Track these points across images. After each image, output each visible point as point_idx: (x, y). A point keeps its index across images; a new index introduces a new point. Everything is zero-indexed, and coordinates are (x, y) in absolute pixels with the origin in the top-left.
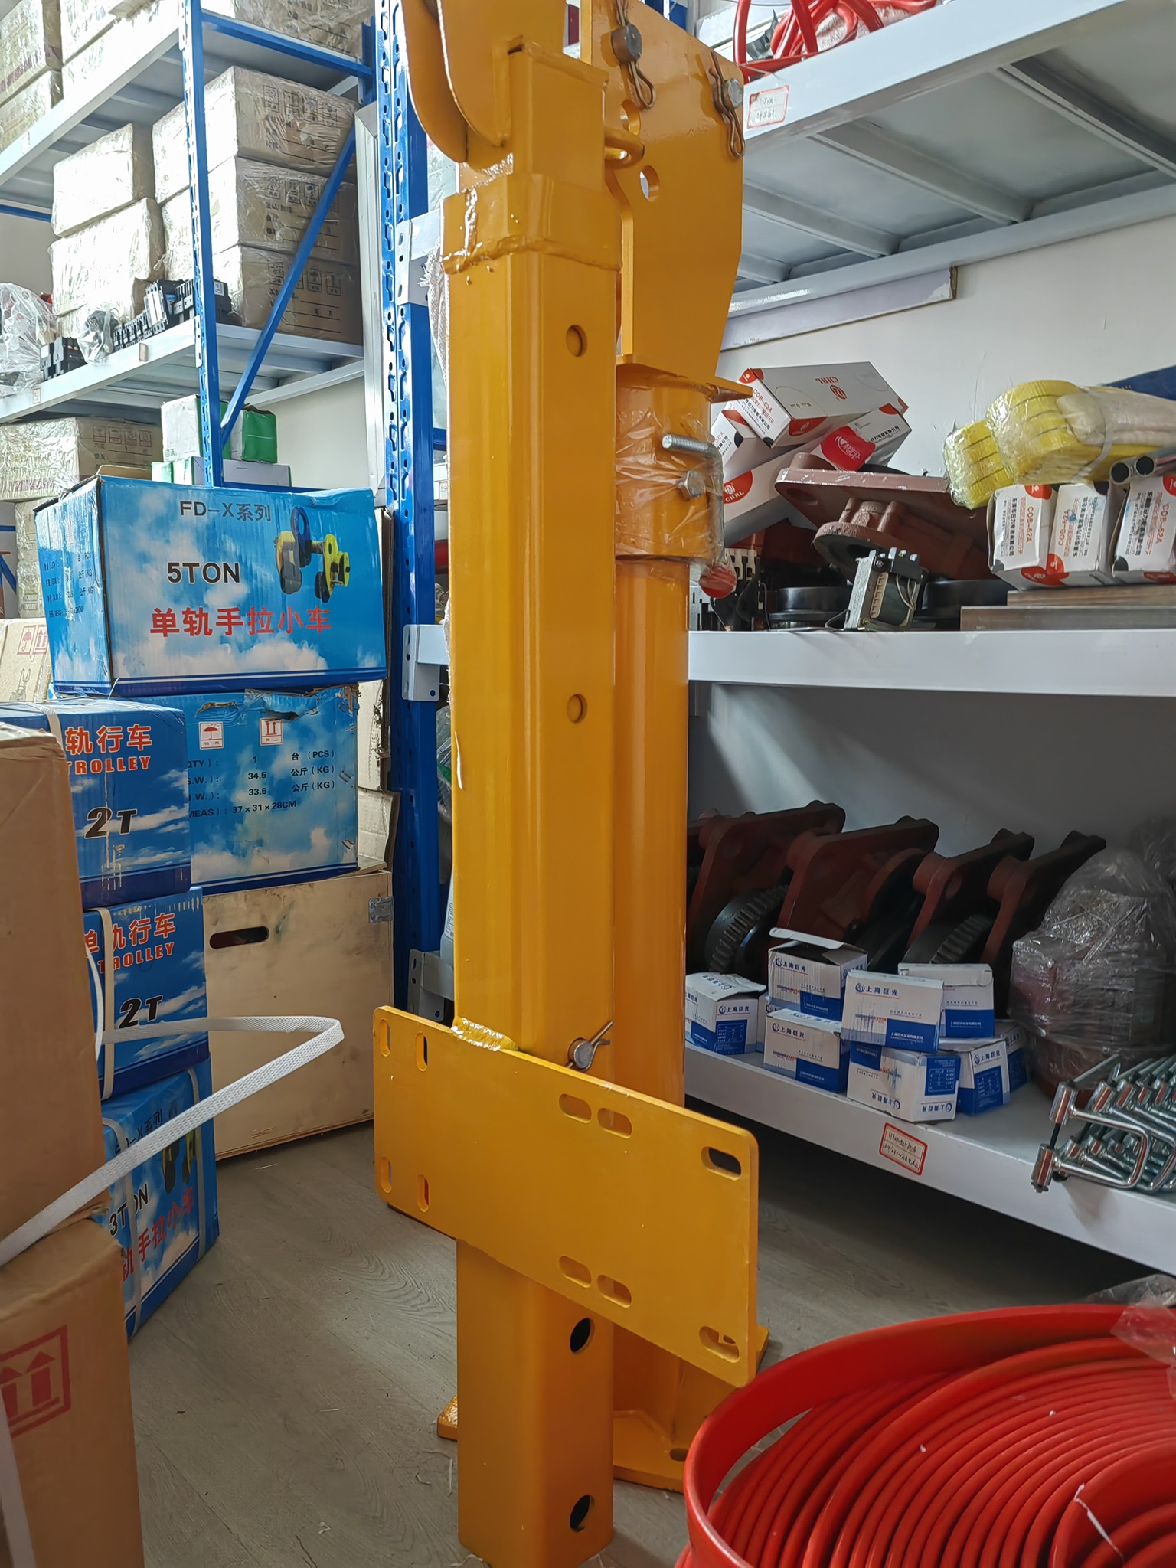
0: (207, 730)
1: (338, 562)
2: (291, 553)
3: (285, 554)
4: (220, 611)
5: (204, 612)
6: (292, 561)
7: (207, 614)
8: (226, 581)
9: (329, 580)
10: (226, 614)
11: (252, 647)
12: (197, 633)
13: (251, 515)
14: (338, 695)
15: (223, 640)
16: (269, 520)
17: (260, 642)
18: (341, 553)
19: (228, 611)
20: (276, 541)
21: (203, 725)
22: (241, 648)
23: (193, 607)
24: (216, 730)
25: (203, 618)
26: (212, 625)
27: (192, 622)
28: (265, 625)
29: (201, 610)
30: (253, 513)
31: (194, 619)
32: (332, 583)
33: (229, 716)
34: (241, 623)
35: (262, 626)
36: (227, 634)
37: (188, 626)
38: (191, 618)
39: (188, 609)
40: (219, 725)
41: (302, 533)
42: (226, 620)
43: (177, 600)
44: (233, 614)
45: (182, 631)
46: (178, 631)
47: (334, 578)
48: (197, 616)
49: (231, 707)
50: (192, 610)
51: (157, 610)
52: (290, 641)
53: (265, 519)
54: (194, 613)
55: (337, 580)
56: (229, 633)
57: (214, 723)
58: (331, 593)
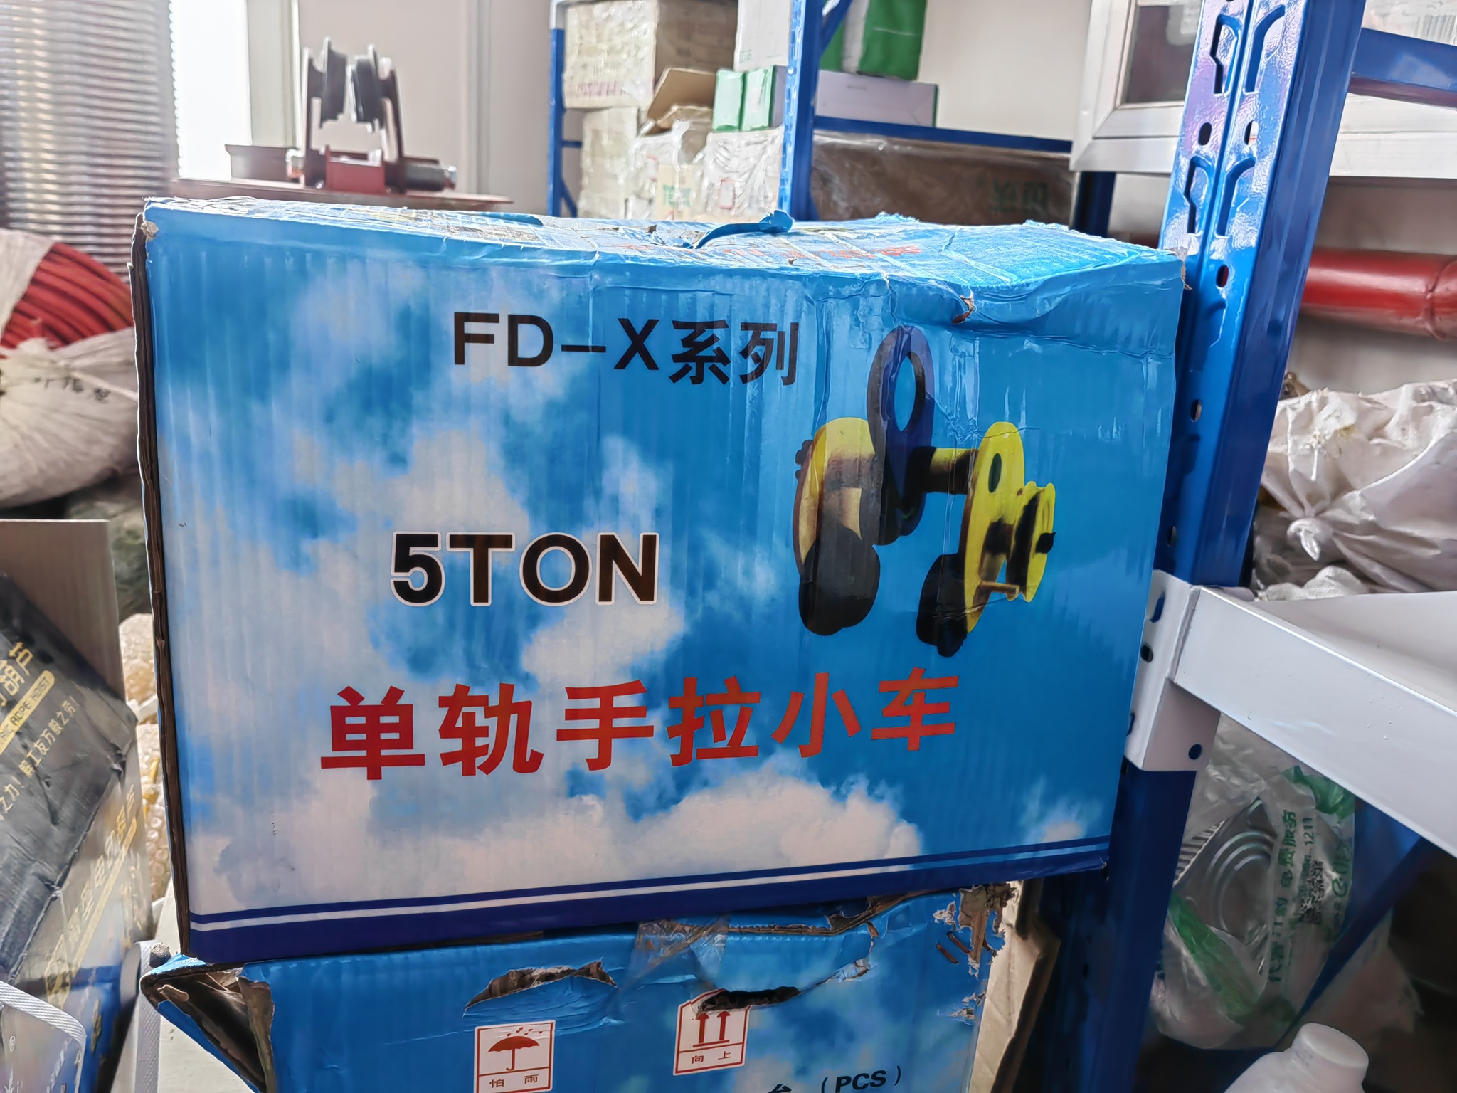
0: (499, 1047)
1: (1014, 518)
2: (854, 496)
3: (832, 501)
4: (574, 693)
5: (519, 697)
6: (853, 521)
7: (528, 705)
8: (605, 595)
9: (972, 582)
10: (595, 703)
11: (677, 801)
12: (488, 768)
13: (726, 361)
14: (943, 916)
15: (576, 785)
16: (789, 380)
17: (705, 784)
18: (1030, 489)
19: (606, 693)
20: (803, 457)
21: (491, 1034)
22: (638, 808)
23: (478, 683)
24: (531, 1043)
25: (514, 718)
26: (541, 739)
27: (471, 732)
28: (729, 735)
29: (507, 691)
30: (733, 354)
31: (480, 720)
32: (983, 593)
33: (577, 1004)
34: (648, 731)
35: (720, 736)
36: (595, 764)
37: (456, 745)
38: (470, 718)
39: (461, 690)
40: (542, 1031)
41: (903, 420)
42: (594, 724)
43: (421, 662)
44: (621, 701)
45: (433, 760)
46: (419, 760)
47: (989, 574)
48: (489, 713)
49: (584, 980)
50: (475, 692)
51: (349, 693)
52: (809, 780)
53: (773, 375)
54: (482, 701)
55: (1000, 582)
56: (600, 762)
57: (527, 1026)
58: (971, 625)
